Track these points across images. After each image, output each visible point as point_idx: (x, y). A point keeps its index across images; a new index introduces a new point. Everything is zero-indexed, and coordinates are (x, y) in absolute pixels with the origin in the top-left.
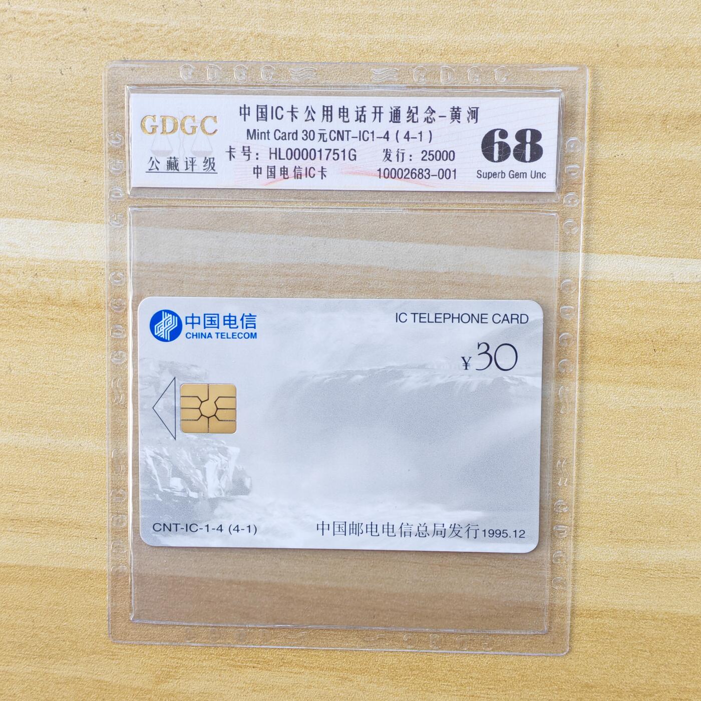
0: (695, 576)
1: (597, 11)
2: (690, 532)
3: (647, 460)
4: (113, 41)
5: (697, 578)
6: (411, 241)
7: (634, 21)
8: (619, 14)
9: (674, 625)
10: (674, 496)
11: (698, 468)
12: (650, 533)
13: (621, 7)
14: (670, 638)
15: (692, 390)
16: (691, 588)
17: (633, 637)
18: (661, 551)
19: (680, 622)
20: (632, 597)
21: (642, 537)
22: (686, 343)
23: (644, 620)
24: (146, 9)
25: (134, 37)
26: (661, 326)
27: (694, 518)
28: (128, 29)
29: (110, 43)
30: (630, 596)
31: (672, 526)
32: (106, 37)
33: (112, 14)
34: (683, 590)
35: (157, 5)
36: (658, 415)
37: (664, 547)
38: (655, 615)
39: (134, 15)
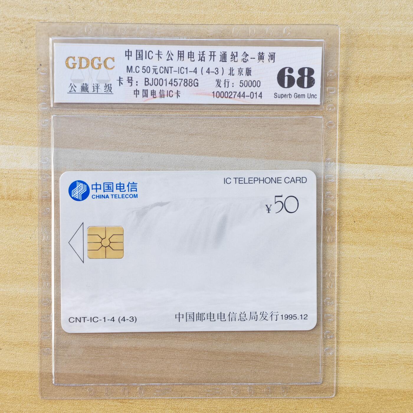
0: (383, 364)
1: (314, 13)
2: (379, 336)
3: (351, 291)
4: (13, 30)
5: (384, 365)
6: (203, 155)
7: (337, 19)
8: (328, 15)
9: (371, 395)
10: (369, 314)
11: (383, 295)
12: (355, 337)
13: (329, 11)
14: (369, 404)
15: (378, 246)
16: (381, 372)
17: (346, 404)
18: (362, 349)
19: (375, 394)
20: (344, 378)
21: (350, 340)
22: (373, 217)
23: (352, 393)
24: (35, 11)
25: (27, 28)
26: (358, 206)
27: (381, 327)
28: (24, 23)
29: (12, 31)
30: (343, 378)
31: (368, 332)
32: (9, 27)
33: (13, 13)
34: (376, 373)
35: (42, 8)
36: (358, 262)
37: (363, 346)
38: (359, 390)
39: (27, 14)
